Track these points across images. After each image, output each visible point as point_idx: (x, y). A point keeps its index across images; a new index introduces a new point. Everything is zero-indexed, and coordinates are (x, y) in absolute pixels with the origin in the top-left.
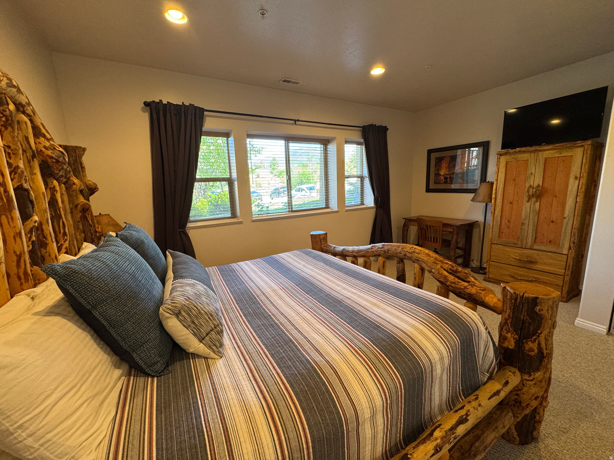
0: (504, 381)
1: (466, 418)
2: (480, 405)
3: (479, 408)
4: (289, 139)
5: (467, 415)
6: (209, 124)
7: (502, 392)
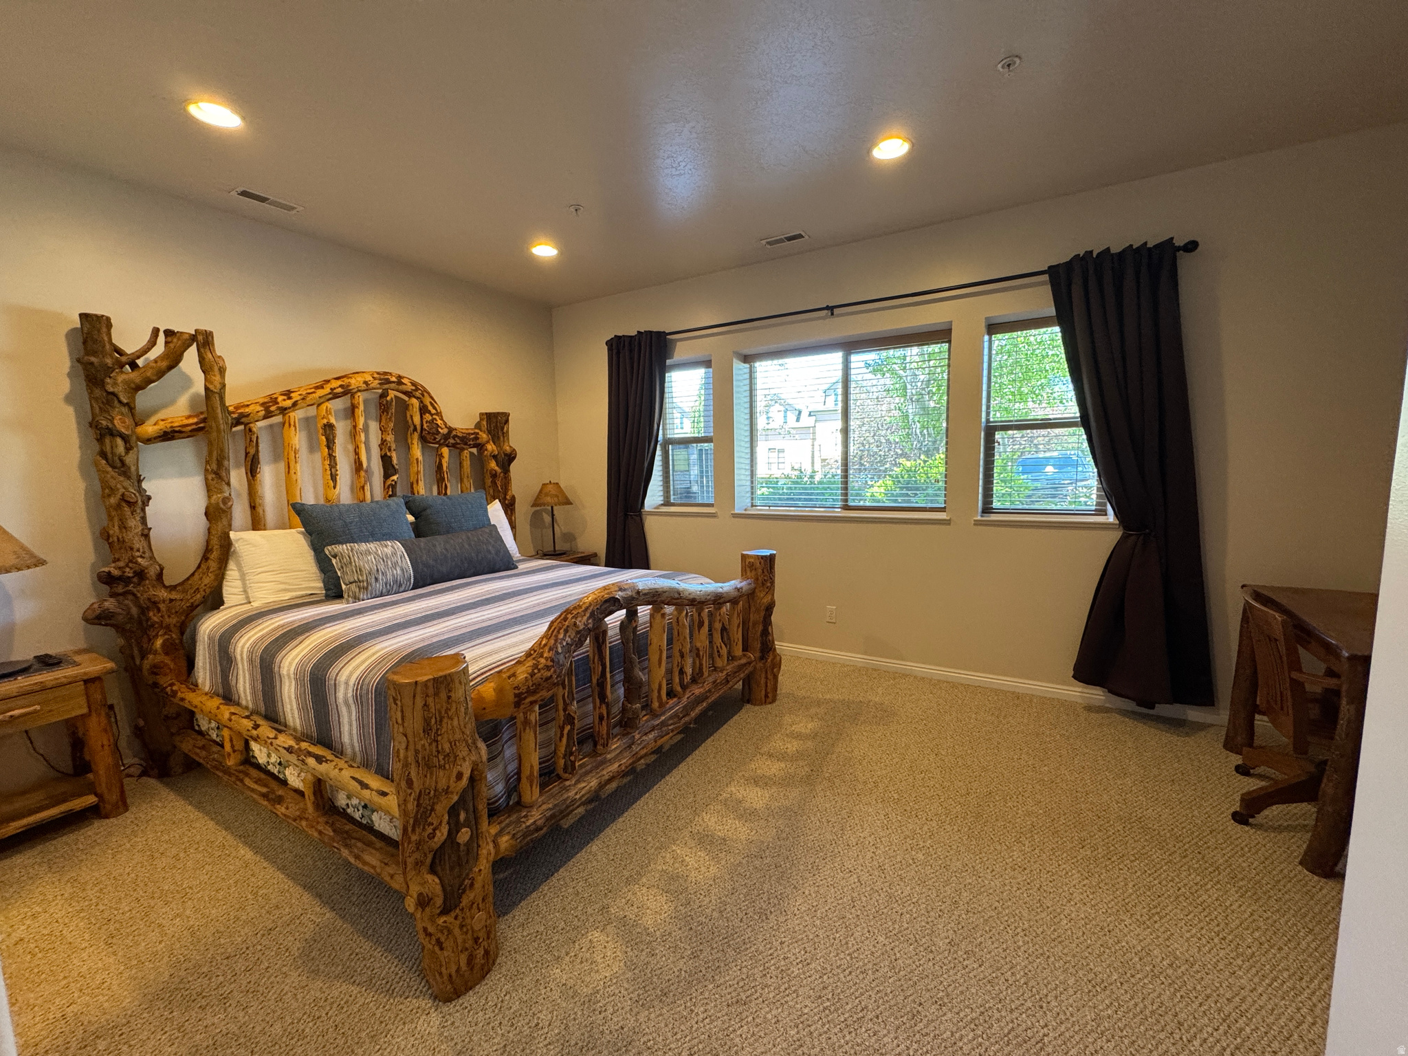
0: (385, 790)
1: (323, 761)
2: (341, 770)
3: (337, 770)
4: (851, 346)
5: (326, 761)
6: (681, 351)
7: (368, 792)
